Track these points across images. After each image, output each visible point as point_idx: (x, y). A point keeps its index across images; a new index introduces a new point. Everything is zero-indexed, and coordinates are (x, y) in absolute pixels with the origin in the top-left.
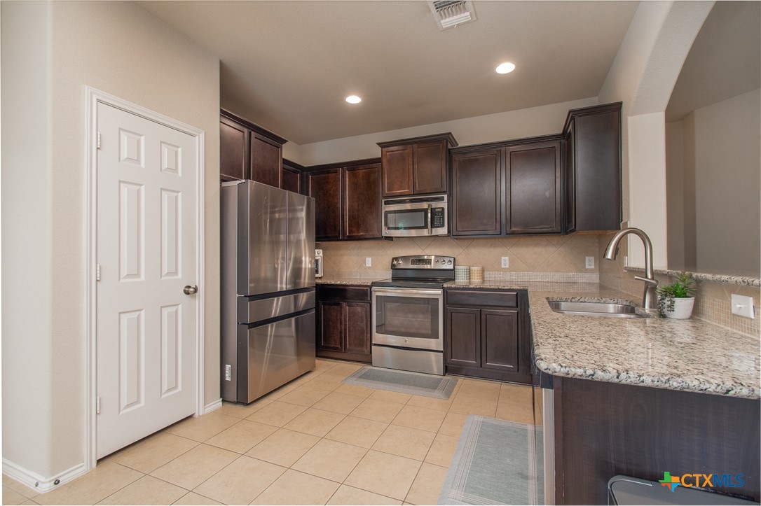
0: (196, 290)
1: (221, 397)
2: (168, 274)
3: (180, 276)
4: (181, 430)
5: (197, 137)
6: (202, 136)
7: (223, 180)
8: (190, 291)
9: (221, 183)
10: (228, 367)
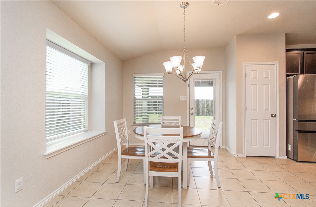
0: (275, 116)
1: (287, 156)
2: (265, 110)
3: (269, 111)
4: (271, 159)
5: (276, 65)
6: (278, 63)
7: (287, 76)
8: (274, 116)
9: (286, 77)
10: (289, 145)
